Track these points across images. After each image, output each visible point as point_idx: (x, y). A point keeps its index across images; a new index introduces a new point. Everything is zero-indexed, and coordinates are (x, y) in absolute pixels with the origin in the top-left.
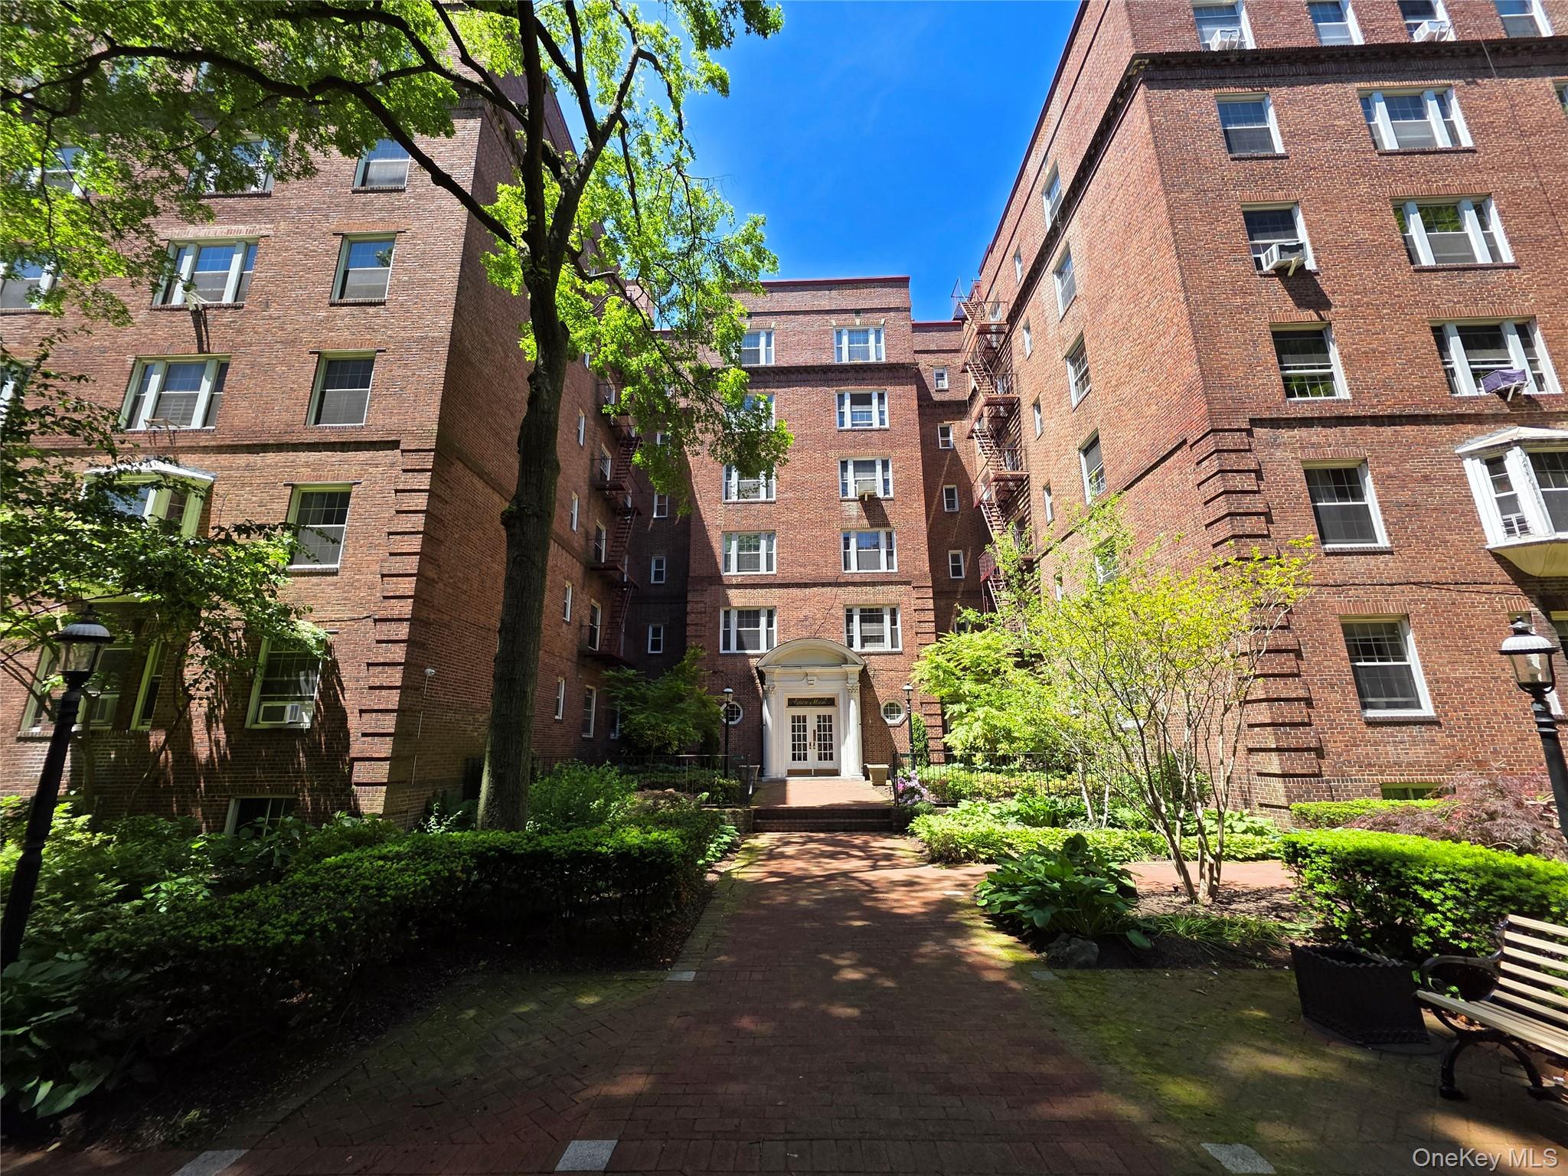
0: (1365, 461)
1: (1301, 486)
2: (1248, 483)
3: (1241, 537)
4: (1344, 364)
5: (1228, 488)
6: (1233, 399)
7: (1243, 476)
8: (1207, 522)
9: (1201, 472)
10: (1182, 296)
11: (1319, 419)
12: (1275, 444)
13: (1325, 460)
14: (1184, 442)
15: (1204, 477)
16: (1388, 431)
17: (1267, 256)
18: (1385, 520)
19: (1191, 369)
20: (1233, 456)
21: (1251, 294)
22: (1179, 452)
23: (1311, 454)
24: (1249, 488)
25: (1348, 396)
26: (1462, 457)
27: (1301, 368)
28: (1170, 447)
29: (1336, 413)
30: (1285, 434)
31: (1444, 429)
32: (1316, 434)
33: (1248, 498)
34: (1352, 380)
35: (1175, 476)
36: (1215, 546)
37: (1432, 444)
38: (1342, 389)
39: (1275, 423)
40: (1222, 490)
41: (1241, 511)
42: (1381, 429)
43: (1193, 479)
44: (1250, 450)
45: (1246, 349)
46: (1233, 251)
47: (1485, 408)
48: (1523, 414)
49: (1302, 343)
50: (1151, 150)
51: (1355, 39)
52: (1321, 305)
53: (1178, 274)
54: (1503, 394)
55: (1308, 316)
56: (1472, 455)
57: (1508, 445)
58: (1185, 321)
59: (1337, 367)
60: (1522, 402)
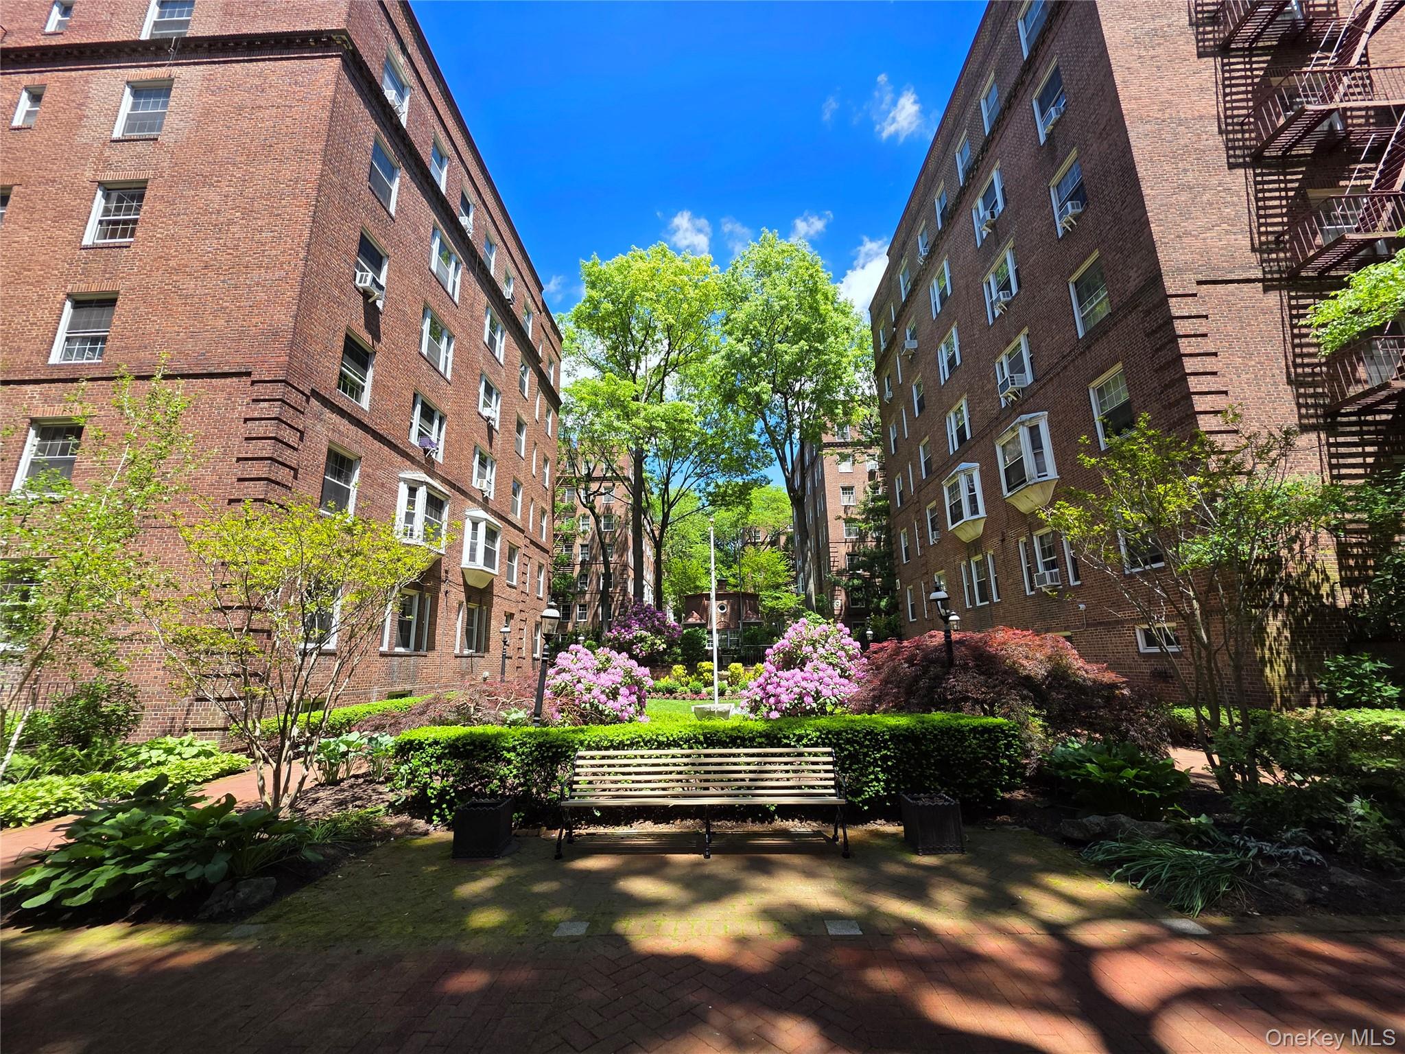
0: (360, 458)
1: (322, 459)
2: (292, 438)
3: (273, 481)
4: (373, 386)
5: (278, 436)
6: (306, 364)
7: (293, 432)
8: (241, 456)
9: (255, 409)
10: (302, 255)
11: (349, 414)
12: (318, 417)
13: (341, 447)
14: (249, 374)
15: (256, 415)
16: (377, 444)
17: (362, 276)
18: (356, 505)
19: (283, 318)
20: (291, 411)
21: (345, 294)
22: (235, 379)
23: (336, 438)
24: (292, 444)
25: (367, 408)
26: (401, 479)
27: (350, 371)
28: (226, 369)
29: (358, 417)
30: (328, 414)
31: (399, 459)
32: (344, 424)
33: (289, 452)
34: (373, 400)
35: (220, 398)
36: (240, 480)
37: (391, 465)
38: (365, 402)
39: (326, 402)
40: (274, 435)
41: (280, 459)
42: (375, 442)
43: (242, 410)
44: (303, 413)
45: (328, 333)
46: (345, 252)
47: (420, 457)
48: (429, 466)
49: (357, 355)
50: (325, 115)
51: (443, 189)
52: (376, 336)
53: (306, 233)
54: (426, 451)
55: (367, 338)
56: (405, 480)
57: (422, 483)
58: (297, 275)
59: (368, 385)
60: (430, 461)
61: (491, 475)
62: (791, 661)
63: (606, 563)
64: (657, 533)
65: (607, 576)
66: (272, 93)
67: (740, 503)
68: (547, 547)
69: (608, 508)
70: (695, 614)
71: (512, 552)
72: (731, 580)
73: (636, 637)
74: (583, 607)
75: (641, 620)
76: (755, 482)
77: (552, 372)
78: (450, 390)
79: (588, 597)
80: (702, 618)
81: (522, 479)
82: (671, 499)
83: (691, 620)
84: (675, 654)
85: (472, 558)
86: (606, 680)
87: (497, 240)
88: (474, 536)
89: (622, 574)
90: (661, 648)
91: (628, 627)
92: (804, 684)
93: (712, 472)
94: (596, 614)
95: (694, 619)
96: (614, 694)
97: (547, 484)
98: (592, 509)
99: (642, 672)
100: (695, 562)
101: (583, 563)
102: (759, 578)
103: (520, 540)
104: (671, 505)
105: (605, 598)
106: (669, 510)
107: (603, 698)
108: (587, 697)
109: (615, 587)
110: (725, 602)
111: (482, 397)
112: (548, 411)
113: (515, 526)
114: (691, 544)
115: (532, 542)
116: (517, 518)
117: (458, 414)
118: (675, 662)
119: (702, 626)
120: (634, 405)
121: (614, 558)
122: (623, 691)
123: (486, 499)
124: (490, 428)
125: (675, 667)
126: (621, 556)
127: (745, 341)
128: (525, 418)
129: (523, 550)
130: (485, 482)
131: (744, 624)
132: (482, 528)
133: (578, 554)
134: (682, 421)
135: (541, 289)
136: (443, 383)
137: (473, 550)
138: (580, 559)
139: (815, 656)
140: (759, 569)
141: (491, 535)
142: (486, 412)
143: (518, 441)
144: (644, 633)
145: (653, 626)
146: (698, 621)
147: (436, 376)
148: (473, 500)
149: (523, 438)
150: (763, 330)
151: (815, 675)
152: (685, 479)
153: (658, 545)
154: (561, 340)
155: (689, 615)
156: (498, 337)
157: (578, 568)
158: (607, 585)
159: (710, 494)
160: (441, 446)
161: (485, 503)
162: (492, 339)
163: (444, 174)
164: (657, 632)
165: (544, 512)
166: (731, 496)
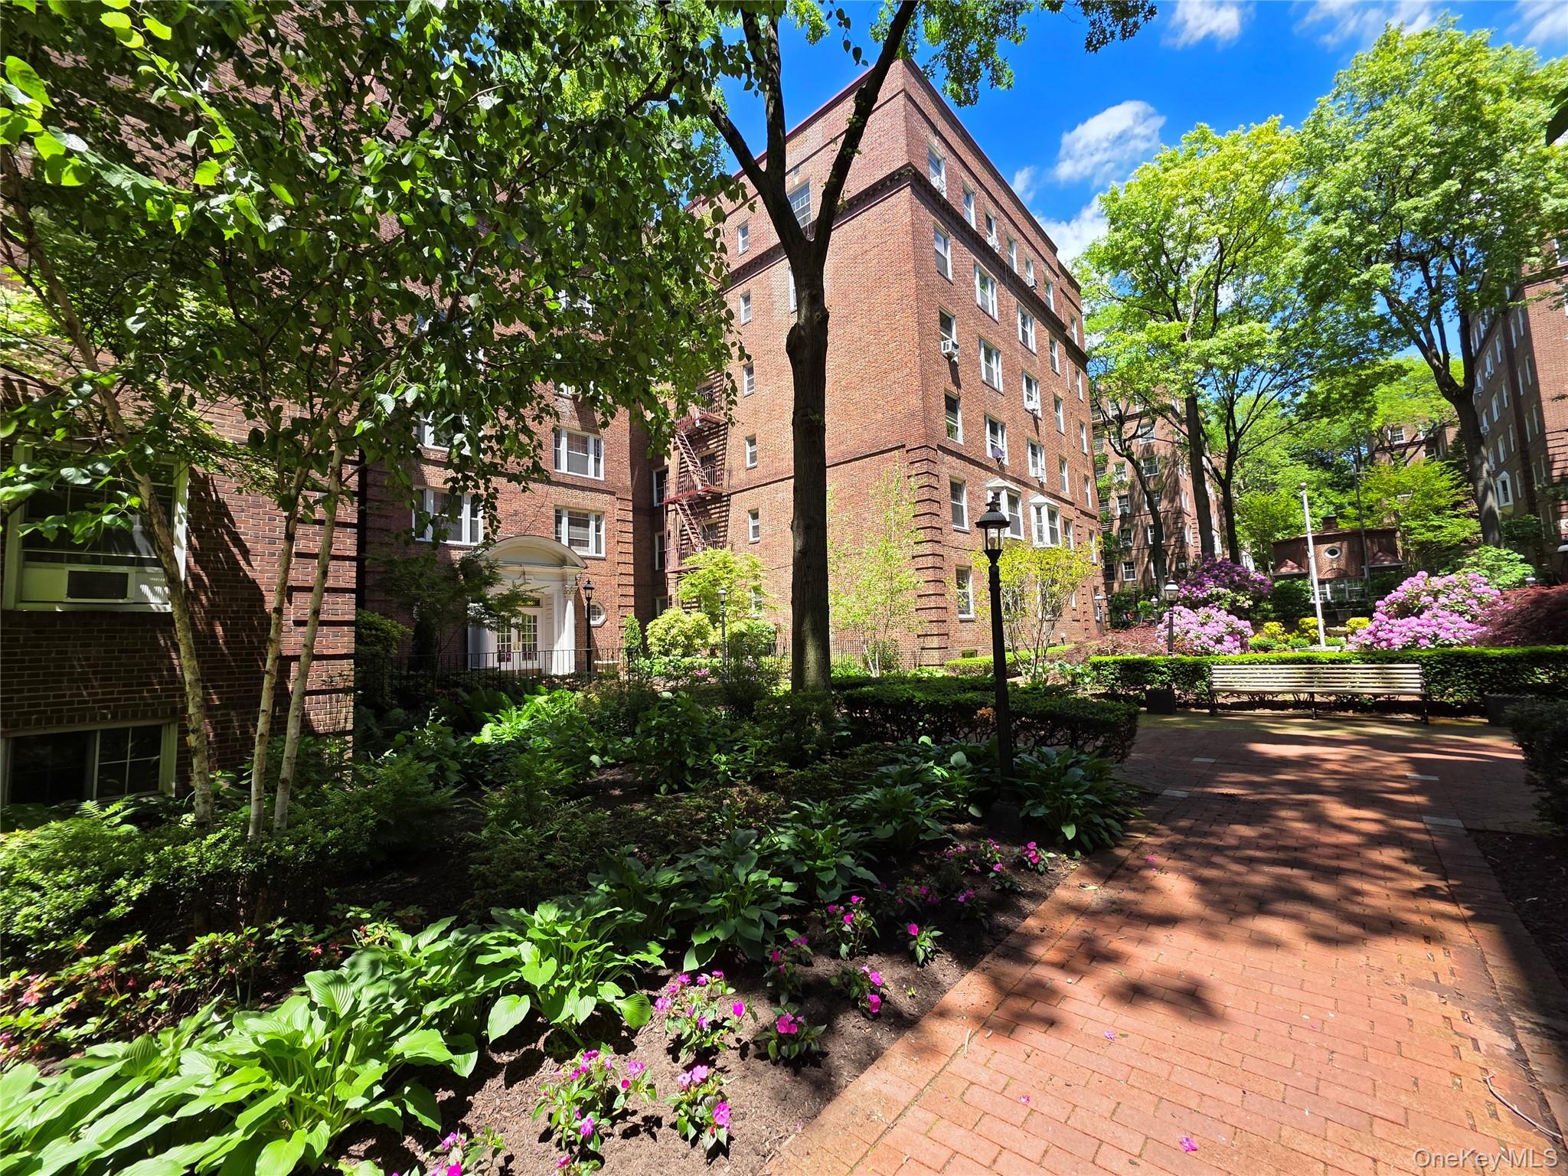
0: (964, 480)
1: (948, 489)
2: (934, 482)
3: (933, 514)
4: (963, 426)
5: (930, 484)
6: (931, 427)
7: (933, 478)
9: (913, 469)
10: (918, 352)
11: (955, 452)
12: (943, 462)
13: (954, 477)
14: (903, 446)
15: (915, 473)
16: (972, 467)
18: (968, 516)
19: (915, 402)
20: (931, 464)
21: (940, 367)
22: (896, 452)
23: (952, 473)
24: (935, 486)
25: (962, 443)
26: (988, 489)
27: (949, 420)
28: (890, 446)
29: (959, 452)
30: (948, 458)
31: (984, 473)
32: (954, 460)
33: (933, 491)
34: (963, 435)
35: (891, 466)
37: (981, 479)
38: (960, 440)
39: (944, 449)
40: (927, 484)
41: (931, 498)
42: (969, 465)
43: (905, 471)
44: (936, 463)
45: (937, 400)
46: (935, 333)
47: (994, 465)
48: (1001, 472)
49: (952, 405)
50: (909, 239)
51: (974, 226)
52: (959, 386)
53: (916, 335)
54: (998, 460)
55: (954, 389)
56: (991, 489)
57: (1002, 488)
58: (917, 369)
59: (960, 425)
60: (1002, 467)
61: (1041, 461)
62: (1405, 610)
63: (1154, 513)
64: (1223, 472)
65: (1157, 527)
66: (871, 237)
67: (1356, 408)
68: (1095, 512)
69: (1148, 448)
70: (1290, 563)
71: (1067, 523)
72: (1350, 511)
73: (1211, 595)
74: (1129, 565)
75: (1216, 577)
76: (1379, 377)
77: (1075, 331)
78: (1003, 400)
79: (1134, 552)
80: (1300, 566)
81: (1065, 455)
82: (1239, 425)
83: (1283, 570)
84: (1265, 610)
85: (1041, 538)
86: (1210, 630)
87: (1016, 235)
88: (1040, 520)
89: (1176, 523)
90: (1246, 605)
91: (1201, 585)
92: (1419, 629)
93: (1301, 379)
94: (1147, 569)
95: (1289, 568)
96: (1219, 641)
97: (1086, 451)
98: (1130, 457)
99: (1244, 625)
100: (1283, 492)
101: (1123, 517)
102: (1397, 503)
103: (1072, 513)
104: (1238, 435)
105: (1157, 553)
106: (1236, 441)
107: (1212, 643)
108: (1197, 642)
109: (1169, 538)
110: (1337, 544)
111: (1025, 393)
112: (1077, 373)
113: (1066, 502)
114: (1274, 469)
115: (1082, 512)
116: (1066, 494)
117: (1013, 419)
118: (1267, 619)
119: (1301, 576)
120: (1181, 347)
121: (1163, 506)
122: (1226, 638)
123: (1041, 485)
124: (1036, 418)
125: (1267, 624)
126: (1172, 501)
127: (1341, 220)
128: (1060, 395)
129: (1076, 522)
130: (1037, 469)
131: (1371, 570)
132: (1044, 511)
133: (1115, 507)
134: (1251, 346)
135: (1054, 249)
136: (1000, 397)
137: (1040, 531)
138: (1119, 513)
139: (1436, 605)
140: (1400, 489)
141: (1052, 516)
142: (1030, 406)
143: (1057, 419)
144: (1222, 590)
145: (1232, 582)
146: (1296, 571)
147: (993, 393)
148: (1032, 488)
149: (1061, 414)
150: (1371, 193)
151: (1434, 622)
152: (1259, 396)
153: (1225, 484)
154: (1078, 288)
155: (1280, 564)
156: (1028, 330)
157: (1117, 523)
158: (1158, 537)
159: (1301, 406)
160: (1005, 449)
161: (1041, 489)
162: (1024, 333)
163: (972, 211)
164: (1238, 588)
165: (1086, 479)
166: (1338, 401)
